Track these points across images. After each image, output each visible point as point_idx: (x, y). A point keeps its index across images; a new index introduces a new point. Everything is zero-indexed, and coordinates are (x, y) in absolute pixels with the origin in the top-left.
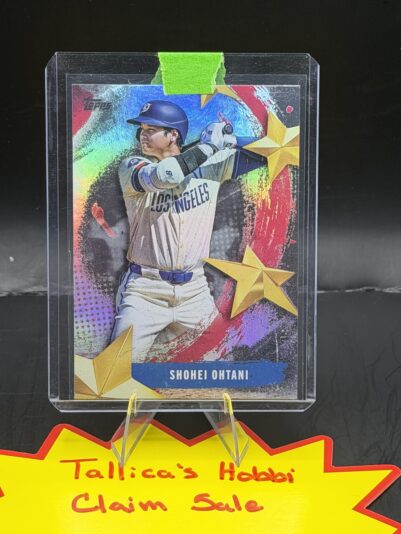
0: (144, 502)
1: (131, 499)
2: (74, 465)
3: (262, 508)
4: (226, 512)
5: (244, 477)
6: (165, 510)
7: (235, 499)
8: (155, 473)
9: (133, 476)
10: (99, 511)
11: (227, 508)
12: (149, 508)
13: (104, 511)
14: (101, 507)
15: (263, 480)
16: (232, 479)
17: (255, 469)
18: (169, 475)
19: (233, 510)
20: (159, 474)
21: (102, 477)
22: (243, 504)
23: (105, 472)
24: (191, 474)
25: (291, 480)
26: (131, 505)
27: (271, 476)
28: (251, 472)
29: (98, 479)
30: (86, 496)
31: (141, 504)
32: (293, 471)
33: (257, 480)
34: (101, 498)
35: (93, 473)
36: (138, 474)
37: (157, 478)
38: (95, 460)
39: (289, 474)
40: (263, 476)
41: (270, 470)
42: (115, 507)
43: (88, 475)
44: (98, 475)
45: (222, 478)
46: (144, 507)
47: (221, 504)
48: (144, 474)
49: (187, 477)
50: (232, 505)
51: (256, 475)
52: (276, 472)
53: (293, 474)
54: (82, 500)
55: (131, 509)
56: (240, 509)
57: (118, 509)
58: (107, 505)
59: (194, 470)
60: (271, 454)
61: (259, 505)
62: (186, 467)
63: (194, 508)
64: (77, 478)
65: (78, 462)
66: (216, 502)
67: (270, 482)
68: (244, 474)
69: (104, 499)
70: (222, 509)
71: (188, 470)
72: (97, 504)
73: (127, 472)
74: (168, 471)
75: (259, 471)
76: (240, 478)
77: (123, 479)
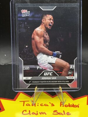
0: (41, 112)
1: (37, 112)
2: (23, 102)
3: (71, 114)
4: (61, 115)
5: (66, 106)
6: (46, 114)
7: (64, 111)
8: (43, 105)
9: (38, 105)
10: (29, 115)
11: (62, 114)
12: (42, 114)
13: (30, 115)
14: (30, 113)
15: (71, 107)
16: (63, 106)
17: (69, 104)
18: (47, 105)
19: (63, 115)
20: (45, 105)
21: (30, 106)
22: (66, 113)
23: (31, 104)
24: (53, 105)
25: (78, 107)
26: (37, 113)
27: (73, 106)
28: (68, 105)
29: (29, 106)
30: (26, 111)
31: (40, 113)
32: (79, 104)
33: (70, 107)
34: (29, 111)
35: (28, 105)
36: (39, 105)
37: (44, 106)
38: (29, 101)
39: (78, 105)
40: (71, 106)
41: (73, 104)
42: (33, 113)
43: (27, 105)
44: (29, 105)
45: (61, 106)
46: (41, 113)
47: (60, 113)
48: (41, 105)
49: (52, 106)
50: (63, 113)
51: (69, 106)
52: (74, 105)
53: (79, 105)
54: (25, 112)
55: (37, 114)
56: (65, 114)
57: (34, 114)
58: (31, 113)
59: (54, 104)
60: (74, 100)
61: (70, 113)
62: (51, 103)
63: (53, 114)
64: (24, 106)
65: (24, 102)
66: (59, 112)
67: (73, 107)
68: (66, 105)
69: (30, 111)
70: (61, 114)
71: (52, 104)
72: (29, 113)
73: (36, 105)
74: (47, 104)
75: (70, 104)
76: (65, 106)
77: (35, 106)
